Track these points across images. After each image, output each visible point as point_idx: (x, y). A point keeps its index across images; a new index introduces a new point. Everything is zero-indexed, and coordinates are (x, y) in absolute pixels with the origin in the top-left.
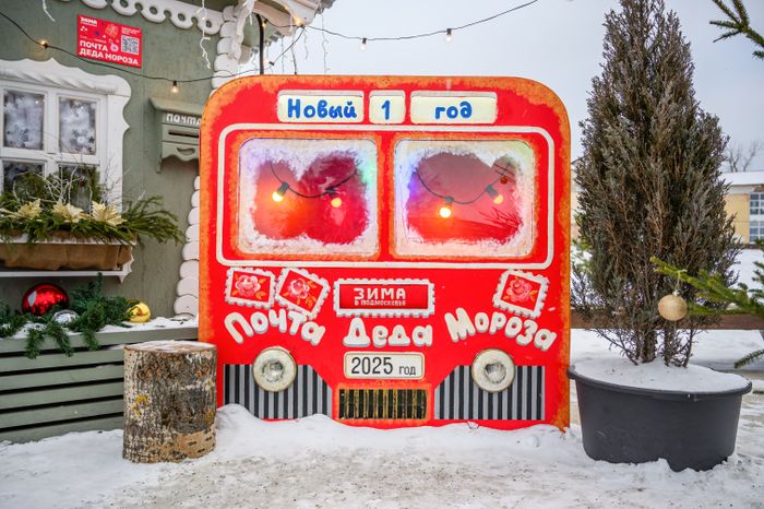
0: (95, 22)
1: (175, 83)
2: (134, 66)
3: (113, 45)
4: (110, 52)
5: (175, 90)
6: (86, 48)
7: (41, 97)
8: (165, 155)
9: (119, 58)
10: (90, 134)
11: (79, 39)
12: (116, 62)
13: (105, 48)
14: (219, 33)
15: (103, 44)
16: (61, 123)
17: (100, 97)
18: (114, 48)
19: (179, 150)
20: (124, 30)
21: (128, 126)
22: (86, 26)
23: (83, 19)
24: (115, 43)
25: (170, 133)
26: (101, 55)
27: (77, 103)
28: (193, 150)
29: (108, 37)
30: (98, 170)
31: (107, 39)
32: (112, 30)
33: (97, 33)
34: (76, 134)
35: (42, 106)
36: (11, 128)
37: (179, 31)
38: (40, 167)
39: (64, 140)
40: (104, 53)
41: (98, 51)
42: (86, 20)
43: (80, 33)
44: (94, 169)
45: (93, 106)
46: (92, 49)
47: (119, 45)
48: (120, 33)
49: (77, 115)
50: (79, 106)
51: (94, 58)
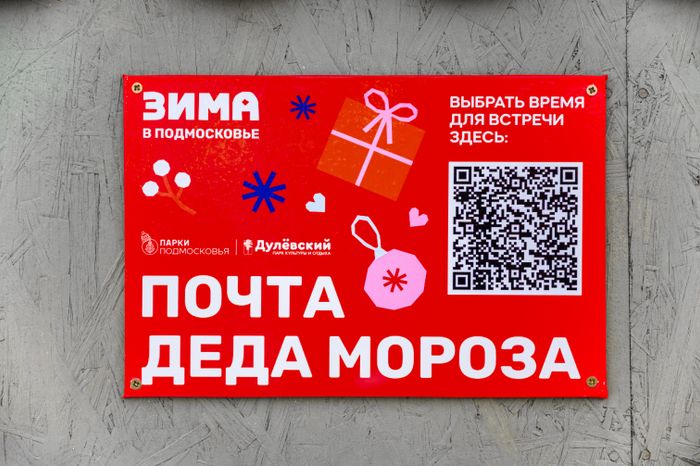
0: (248, 104)
2: (558, 389)
3: (385, 259)
4: (363, 320)
6: (186, 326)
9: (430, 353)
11: (136, 265)
12: (412, 389)
13: (325, 300)
15: (309, 268)
18: (394, 277)
22: (178, 157)
23: (156, 104)
24: (398, 237)
26: (293, 356)
29: (346, 198)
31: (332, 224)
32: (374, 138)
33: (264, 192)
40: (316, 331)
41: (272, 329)
42: (181, 105)
43: (139, 215)
46: (232, 321)
47: (429, 247)
48: (433, 149)
51: (247, 389)
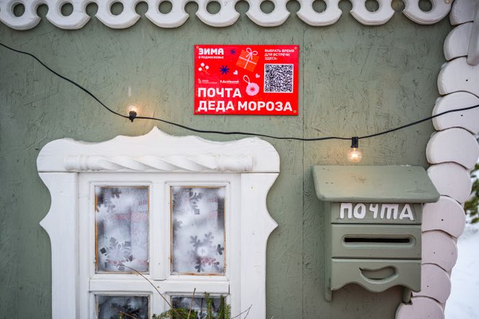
0: (221, 51)
1: (355, 142)
2: (287, 113)
3: (251, 85)
4: (246, 98)
5: (355, 155)
6: (207, 99)
7: (144, 189)
8: (336, 285)
9: (260, 105)
10: (217, 240)
11: (197, 85)
12: (256, 113)
13: (237, 93)
14: (448, 17)
15: (234, 87)
16: (174, 227)
17: (231, 178)
18: (252, 89)
19: (364, 271)
20: (269, 54)
21: (275, 225)
22: (207, 62)
23: (201, 51)
24: (254, 80)
25: (348, 240)
26: (230, 106)
27: (196, 192)
28: (392, 270)
29: (242, 71)
30: (228, 302)
31: (239, 77)
32: (248, 58)
33: (225, 70)
34: (196, 243)
35: (147, 202)
36: (106, 243)
37: (367, 32)
38: (145, 300)
39: (178, 254)
40: (235, 100)
41: (226, 99)
42: (207, 51)
43: (198, 75)
44: (223, 299)
45: (221, 194)
46: (218, 98)
47: (260, 82)
48: (261, 61)
49: (197, 212)
50: (200, 196)
51: (220, 113)
